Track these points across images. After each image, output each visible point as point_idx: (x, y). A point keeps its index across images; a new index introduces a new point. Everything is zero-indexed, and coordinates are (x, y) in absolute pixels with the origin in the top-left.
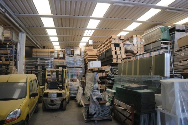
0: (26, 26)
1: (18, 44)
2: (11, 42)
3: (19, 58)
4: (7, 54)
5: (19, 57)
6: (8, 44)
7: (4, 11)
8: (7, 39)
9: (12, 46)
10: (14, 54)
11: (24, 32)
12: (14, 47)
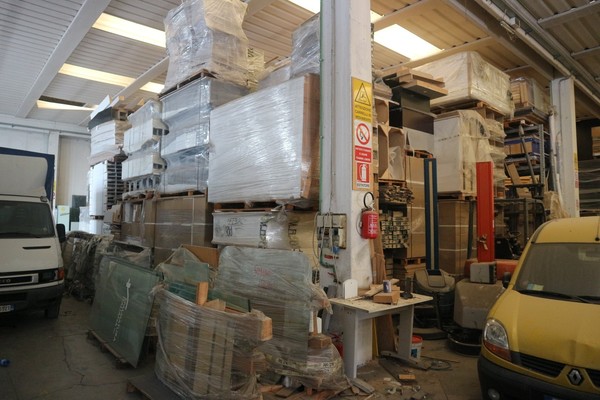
0: (571, 52)
1: (552, 120)
2: (531, 114)
3: (558, 164)
4: (523, 155)
5: (558, 160)
6: (523, 122)
7: (512, 21)
8: (520, 109)
9: (536, 128)
10: (543, 154)
11: (568, 73)
12: (542, 132)
